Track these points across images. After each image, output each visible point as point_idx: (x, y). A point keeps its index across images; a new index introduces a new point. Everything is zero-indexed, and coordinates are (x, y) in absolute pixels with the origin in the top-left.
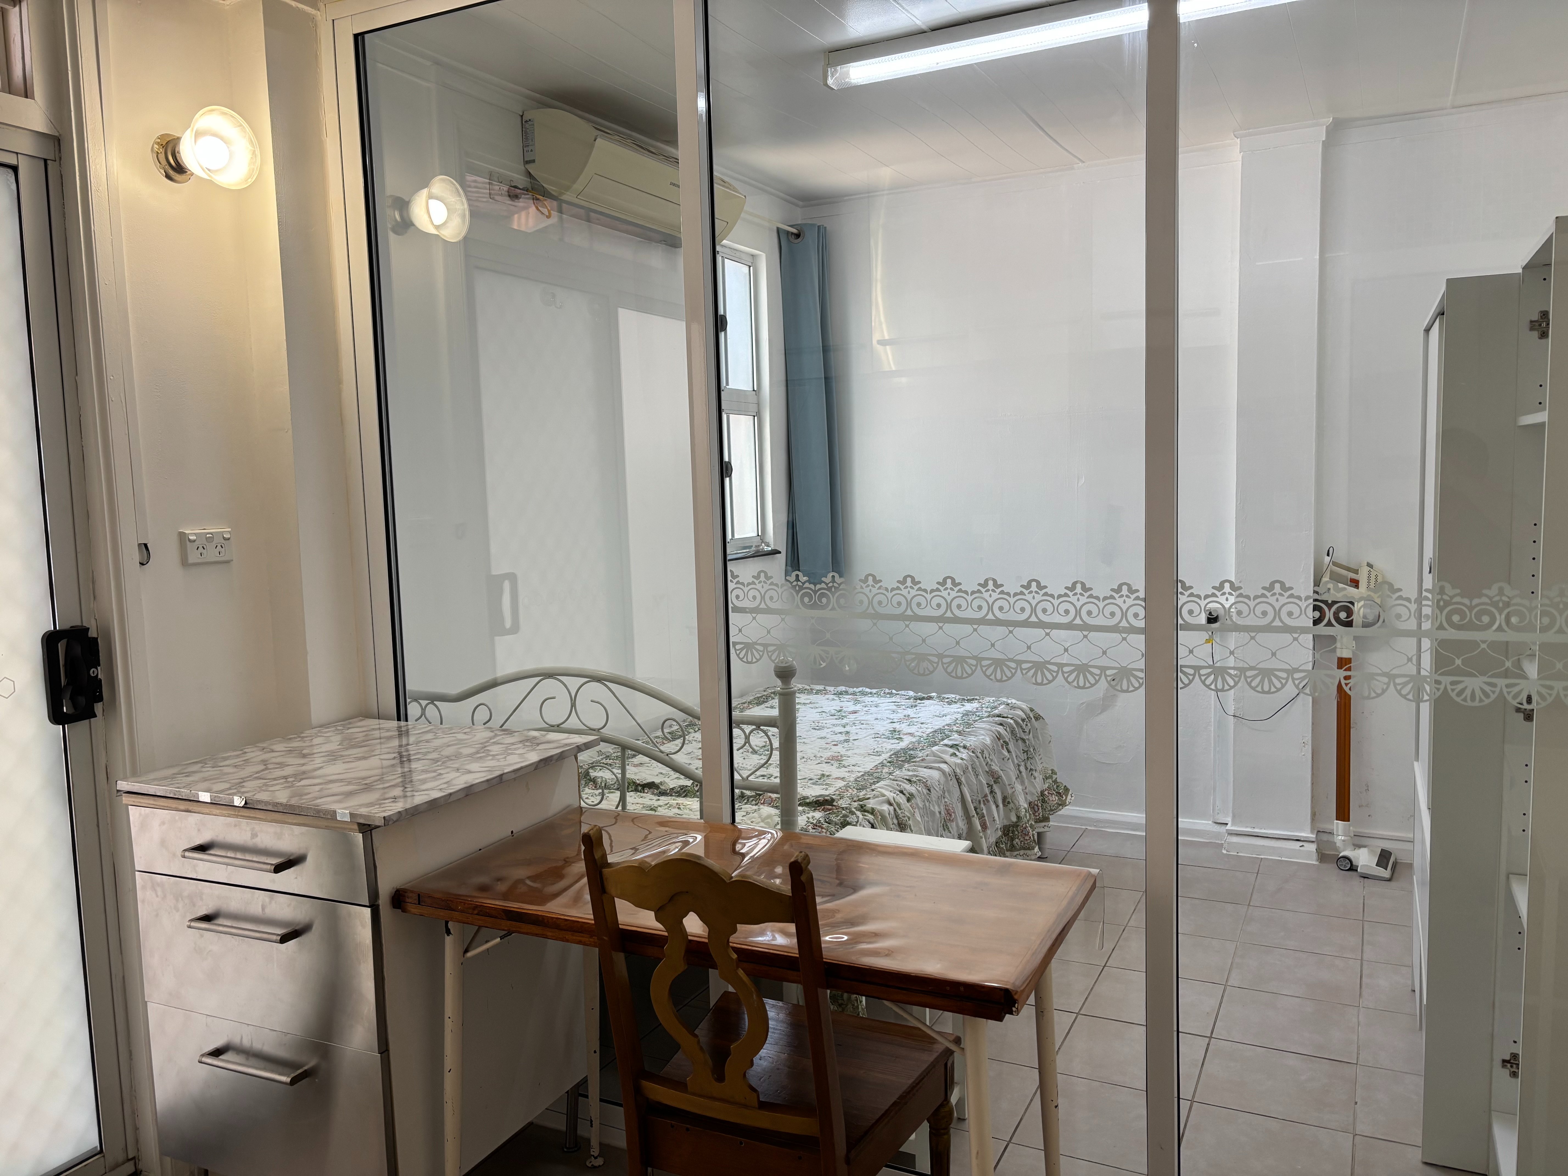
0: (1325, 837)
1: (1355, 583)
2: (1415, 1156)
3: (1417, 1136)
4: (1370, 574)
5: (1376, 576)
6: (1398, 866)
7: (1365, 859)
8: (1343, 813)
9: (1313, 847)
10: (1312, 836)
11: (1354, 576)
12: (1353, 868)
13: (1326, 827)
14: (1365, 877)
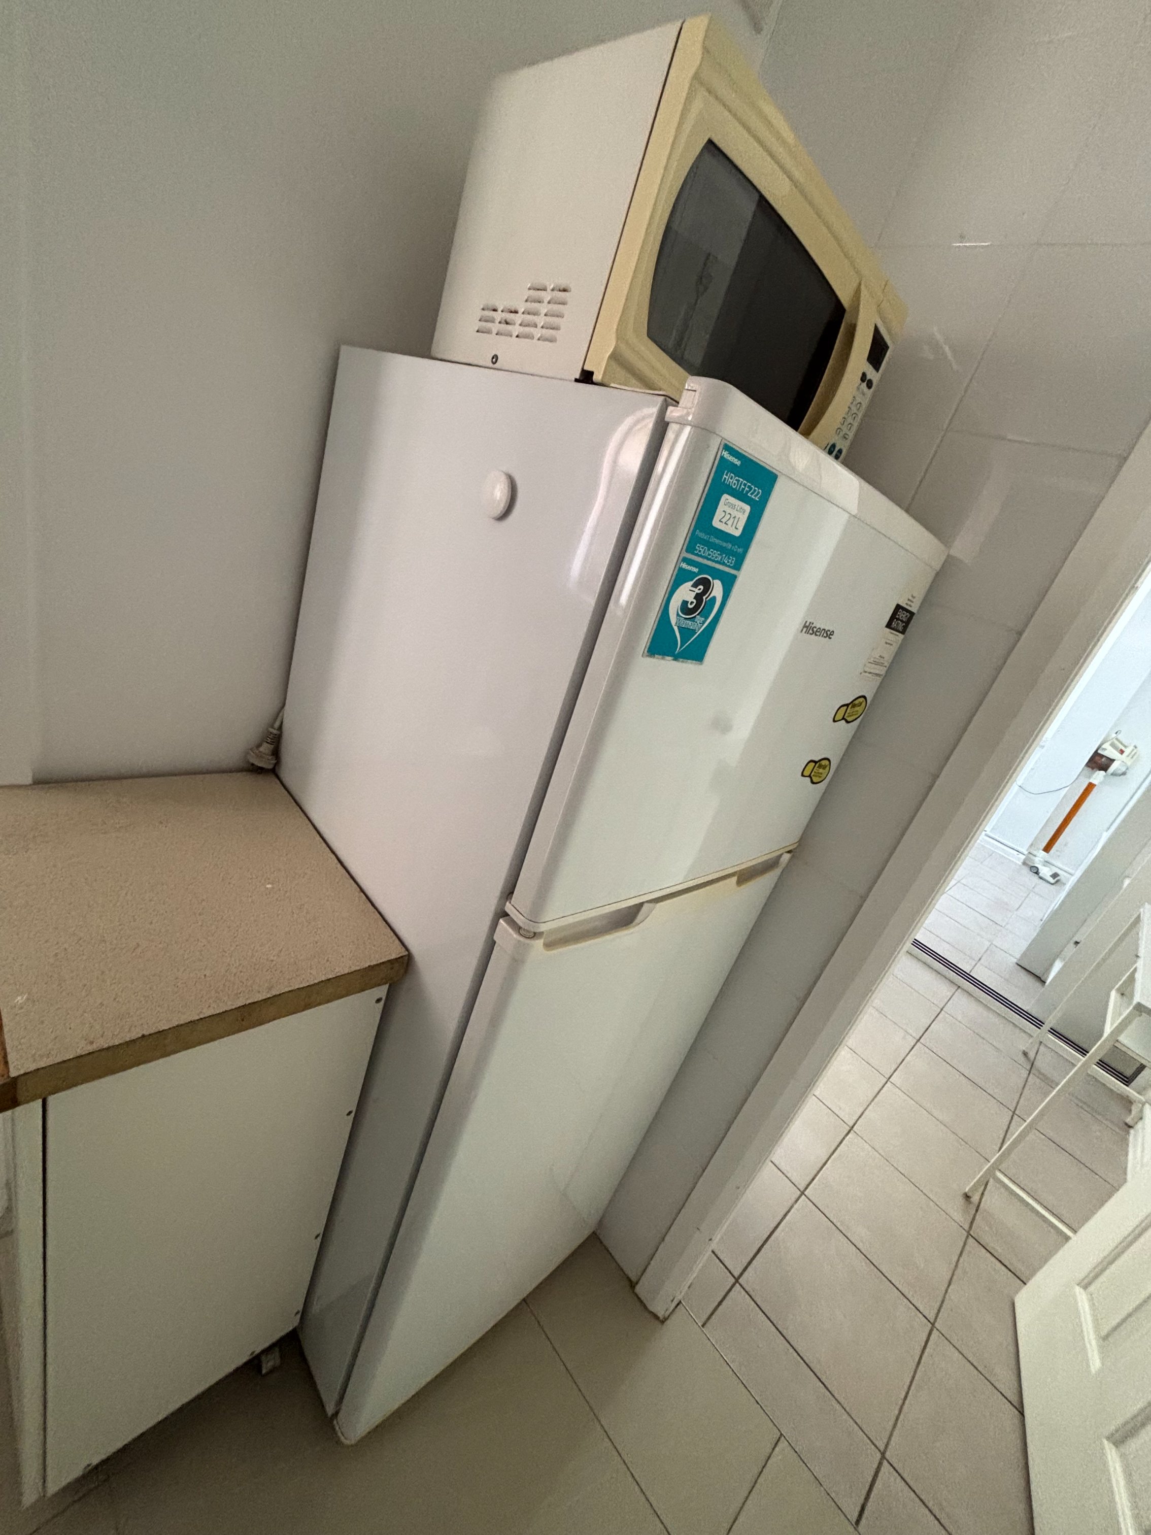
0: (1031, 856)
1: (1122, 752)
2: (1015, 960)
3: (1018, 956)
4: (1133, 750)
5: (1136, 753)
6: (1059, 883)
7: (1046, 872)
8: (1047, 849)
9: (1023, 857)
10: (1026, 853)
11: (1123, 748)
12: (1037, 873)
13: (1035, 853)
14: (1041, 878)
